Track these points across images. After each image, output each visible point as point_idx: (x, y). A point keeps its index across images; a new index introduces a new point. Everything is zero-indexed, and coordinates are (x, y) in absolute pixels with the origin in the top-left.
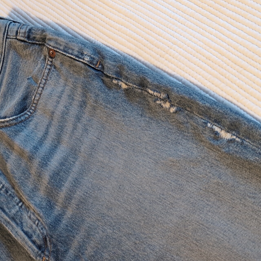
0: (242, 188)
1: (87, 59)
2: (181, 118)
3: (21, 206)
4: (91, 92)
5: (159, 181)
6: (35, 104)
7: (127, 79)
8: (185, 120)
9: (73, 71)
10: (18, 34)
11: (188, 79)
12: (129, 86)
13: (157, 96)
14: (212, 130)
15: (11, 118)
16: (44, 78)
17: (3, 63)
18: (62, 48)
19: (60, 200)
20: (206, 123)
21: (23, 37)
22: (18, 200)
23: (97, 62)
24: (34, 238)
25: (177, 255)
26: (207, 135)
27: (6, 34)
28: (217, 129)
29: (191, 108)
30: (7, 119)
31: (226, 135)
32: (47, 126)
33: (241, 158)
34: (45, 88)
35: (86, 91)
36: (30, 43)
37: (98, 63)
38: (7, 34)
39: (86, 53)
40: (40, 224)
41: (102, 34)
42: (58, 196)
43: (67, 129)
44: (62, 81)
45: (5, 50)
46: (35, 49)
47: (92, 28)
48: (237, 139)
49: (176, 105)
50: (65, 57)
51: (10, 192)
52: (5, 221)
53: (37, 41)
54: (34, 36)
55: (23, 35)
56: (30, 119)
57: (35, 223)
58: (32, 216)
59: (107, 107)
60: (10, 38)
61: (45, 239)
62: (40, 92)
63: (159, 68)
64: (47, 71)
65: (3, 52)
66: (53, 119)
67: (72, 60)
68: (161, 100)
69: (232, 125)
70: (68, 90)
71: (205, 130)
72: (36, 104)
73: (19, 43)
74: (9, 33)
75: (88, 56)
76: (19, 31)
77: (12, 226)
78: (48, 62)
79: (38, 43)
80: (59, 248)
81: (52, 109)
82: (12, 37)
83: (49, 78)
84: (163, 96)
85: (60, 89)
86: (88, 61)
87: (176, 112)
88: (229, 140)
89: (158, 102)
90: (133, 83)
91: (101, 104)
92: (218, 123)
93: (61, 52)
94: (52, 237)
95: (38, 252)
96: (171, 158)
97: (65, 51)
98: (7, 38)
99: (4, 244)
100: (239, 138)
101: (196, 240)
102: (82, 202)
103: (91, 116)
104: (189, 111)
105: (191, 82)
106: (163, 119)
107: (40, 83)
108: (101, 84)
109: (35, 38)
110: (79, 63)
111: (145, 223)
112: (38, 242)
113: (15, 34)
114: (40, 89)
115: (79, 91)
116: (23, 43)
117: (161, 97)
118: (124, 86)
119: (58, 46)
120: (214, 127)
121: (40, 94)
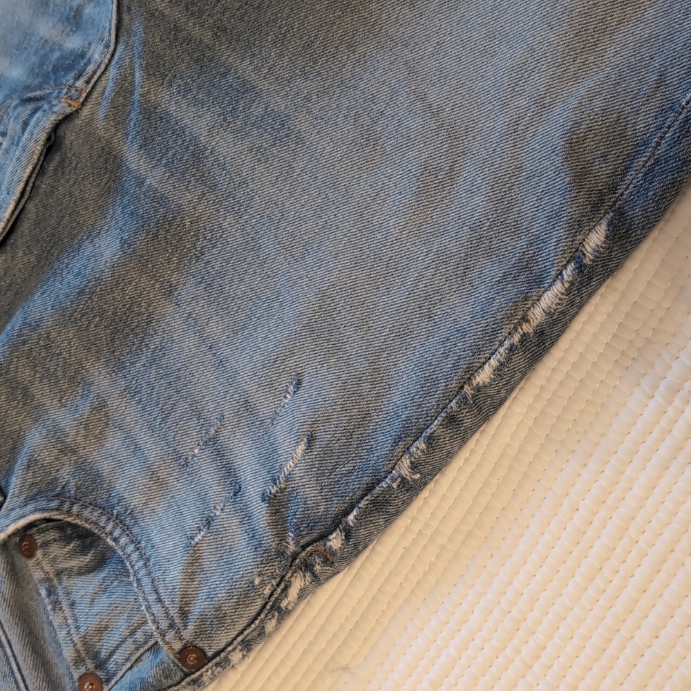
24: (19, 129)
61: (28, 101)
80: (51, 68)
94: (28, 87)
95: (44, 111)
112: (27, 114)
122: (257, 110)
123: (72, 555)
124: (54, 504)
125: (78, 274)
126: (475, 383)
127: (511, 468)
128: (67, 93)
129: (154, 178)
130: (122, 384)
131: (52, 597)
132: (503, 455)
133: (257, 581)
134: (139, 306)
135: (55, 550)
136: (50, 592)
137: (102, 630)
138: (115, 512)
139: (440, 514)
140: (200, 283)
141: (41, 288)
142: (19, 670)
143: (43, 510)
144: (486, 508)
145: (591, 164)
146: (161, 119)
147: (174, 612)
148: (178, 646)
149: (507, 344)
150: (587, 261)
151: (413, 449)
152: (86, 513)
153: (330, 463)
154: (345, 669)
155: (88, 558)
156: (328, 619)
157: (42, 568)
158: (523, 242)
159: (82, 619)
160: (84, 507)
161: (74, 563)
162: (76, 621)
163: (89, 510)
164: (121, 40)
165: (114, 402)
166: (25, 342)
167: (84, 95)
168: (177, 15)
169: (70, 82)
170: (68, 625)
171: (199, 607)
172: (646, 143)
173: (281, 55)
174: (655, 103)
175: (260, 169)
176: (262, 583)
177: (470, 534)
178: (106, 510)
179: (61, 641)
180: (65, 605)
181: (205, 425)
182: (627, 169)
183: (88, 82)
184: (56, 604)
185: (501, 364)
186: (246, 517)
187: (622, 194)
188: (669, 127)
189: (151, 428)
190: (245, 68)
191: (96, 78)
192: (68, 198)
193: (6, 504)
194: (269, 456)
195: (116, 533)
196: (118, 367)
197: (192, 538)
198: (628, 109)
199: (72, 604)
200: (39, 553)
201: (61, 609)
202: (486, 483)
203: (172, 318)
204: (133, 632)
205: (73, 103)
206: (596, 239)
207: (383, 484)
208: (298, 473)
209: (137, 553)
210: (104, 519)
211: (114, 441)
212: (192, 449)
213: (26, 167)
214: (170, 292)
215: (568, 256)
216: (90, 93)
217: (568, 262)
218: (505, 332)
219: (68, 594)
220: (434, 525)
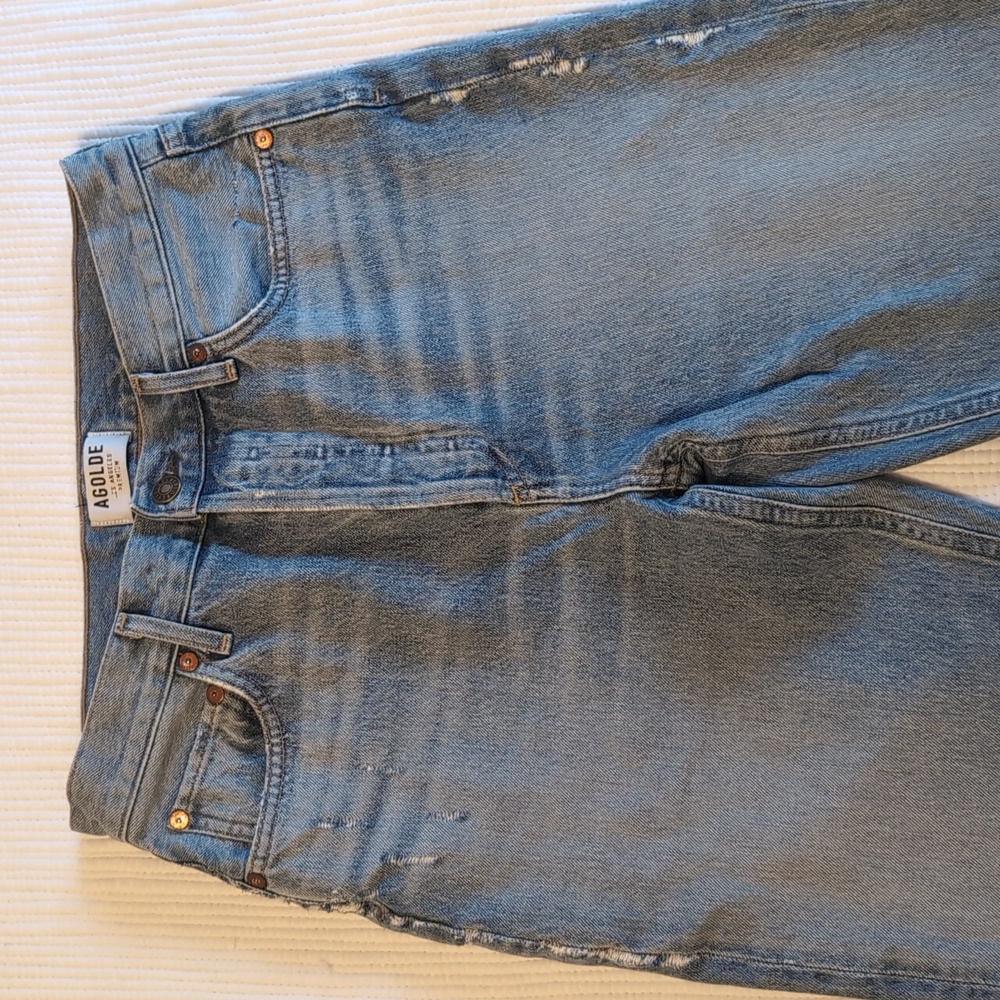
0: (771, 94)
1: (354, 98)
2: (603, 67)
3: (393, 453)
4: (397, 150)
5: (633, 191)
6: (281, 260)
7: (457, 76)
8: (612, 66)
9: (332, 141)
10: (166, 146)
11: (567, 10)
12: (469, 85)
13: (538, 64)
14: (669, 46)
15: (260, 305)
16: (272, 197)
17: (159, 227)
18: (283, 112)
19: (469, 375)
20: (653, 43)
21: (177, 146)
22: (377, 449)
23: (375, 93)
24: (470, 468)
25: (746, 272)
26: (667, 59)
27: (135, 162)
28: (675, 39)
29: (610, 40)
30: (253, 311)
31: (694, 39)
32: (339, 278)
33: (743, 50)
34: (286, 214)
35: (382, 158)
36: (198, 152)
37: (377, 94)
38: (138, 163)
39: (343, 89)
40: (460, 441)
41: (344, 49)
42: (459, 370)
43: (388, 254)
44: (315, 180)
45: (150, 198)
46: (216, 159)
47: (315, 52)
48: (717, 30)
49: (580, 54)
50: (301, 124)
51: (348, 449)
52: (382, 497)
53: (210, 140)
54: (200, 132)
55: (177, 142)
56: (291, 293)
57: (448, 450)
58: (433, 444)
59: (447, 154)
60: (150, 166)
61: (493, 454)
62: (280, 229)
63: (502, 30)
64: (270, 180)
65: (148, 203)
66: (342, 258)
67: (322, 118)
68: (547, 65)
69: (695, 16)
70: (340, 186)
71: (659, 54)
72: (287, 258)
73: (175, 164)
74: (143, 157)
75: (353, 90)
76: (163, 140)
77: (403, 494)
78: (263, 162)
79: (214, 143)
80: (528, 449)
81: (329, 240)
82: (152, 161)
83: (283, 192)
84: (548, 55)
85: (321, 196)
86: (358, 99)
87: (588, 66)
88: (704, 40)
89: (545, 73)
90: (476, 76)
91: (432, 158)
92: (670, 29)
93: (287, 121)
94: (503, 441)
95: (496, 484)
96: (630, 140)
97: (294, 115)
98: (141, 169)
99: (398, 560)
100: (718, 26)
101: (759, 222)
102: (514, 344)
103: (421, 196)
104: (609, 48)
105: (574, 13)
106: (569, 97)
107: (271, 212)
108: (406, 125)
109: (203, 135)
110: (339, 114)
111: (657, 272)
112: (484, 467)
113: (156, 151)
114: (278, 222)
115: (368, 167)
116: (185, 159)
117: (546, 60)
118: (457, 96)
119: (274, 115)
120: (669, 39)
121: (284, 233)
122: (608, 646)
123: (236, 729)
124: (257, 693)
125: (410, 590)
126: (549, 946)
127: (519, 986)
128: (520, 487)
129: (513, 600)
130: (366, 673)
131: (203, 743)
132: (521, 975)
133: (335, 892)
134: (424, 648)
135: (230, 716)
136: (204, 738)
137: (217, 798)
138: (287, 735)
139: (460, 960)
140: (471, 682)
141: (380, 565)
142: (145, 768)
143: (248, 693)
144: (486, 987)
145: (718, 926)
146: (554, 574)
147: (273, 852)
148: (257, 870)
149: (585, 951)
150: (662, 965)
151: (485, 935)
152: (270, 717)
153: (436, 886)
154: (330, 966)
155: (245, 742)
156: (346, 930)
157: (212, 718)
158: (648, 916)
159: (211, 776)
160: (272, 711)
161: (234, 736)
162: (205, 774)
163: (273, 716)
164: (585, 508)
165: (350, 677)
166: (336, 586)
167: (528, 502)
168: (629, 545)
169: (530, 483)
170: (197, 771)
171: (289, 865)
172: (750, 952)
173: (654, 639)
174: (776, 944)
175: (573, 676)
176: (336, 895)
177: (464, 986)
178: (284, 728)
179: (185, 777)
180: (206, 756)
181: (390, 761)
182: (729, 950)
183: (539, 498)
184: (202, 750)
185: (571, 956)
186: (362, 850)
187: (713, 955)
188: (767, 962)
189: (357, 720)
190: (629, 616)
191: (546, 501)
192: (452, 533)
193: (226, 661)
194: (408, 836)
195: (276, 749)
196: (373, 661)
197: (321, 821)
198: (762, 929)
199: (211, 760)
200: (219, 708)
201: (202, 756)
202: (499, 977)
203: (434, 678)
204: (234, 822)
205: (517, 499)
206: (678, 961)
207: (452, 930)
208: (415, 869)
209: (279, 780)
210: (277, 732)
211: (328, 696)
212: (368, 764)
213: (449, 500)
214: (449, 663)
215: (658, 952)
216: (533, 505)
217: (655, 954)
218: (590, 946)
219: (213, 750)
220: (452, 960)
